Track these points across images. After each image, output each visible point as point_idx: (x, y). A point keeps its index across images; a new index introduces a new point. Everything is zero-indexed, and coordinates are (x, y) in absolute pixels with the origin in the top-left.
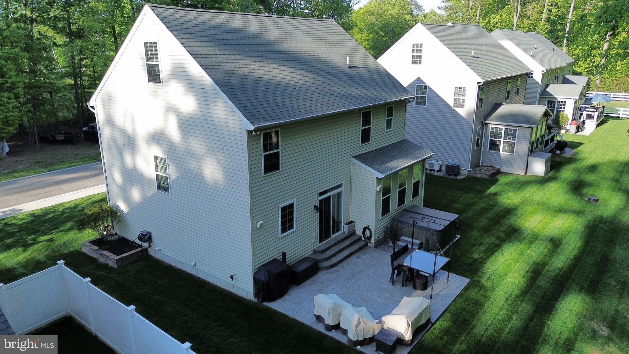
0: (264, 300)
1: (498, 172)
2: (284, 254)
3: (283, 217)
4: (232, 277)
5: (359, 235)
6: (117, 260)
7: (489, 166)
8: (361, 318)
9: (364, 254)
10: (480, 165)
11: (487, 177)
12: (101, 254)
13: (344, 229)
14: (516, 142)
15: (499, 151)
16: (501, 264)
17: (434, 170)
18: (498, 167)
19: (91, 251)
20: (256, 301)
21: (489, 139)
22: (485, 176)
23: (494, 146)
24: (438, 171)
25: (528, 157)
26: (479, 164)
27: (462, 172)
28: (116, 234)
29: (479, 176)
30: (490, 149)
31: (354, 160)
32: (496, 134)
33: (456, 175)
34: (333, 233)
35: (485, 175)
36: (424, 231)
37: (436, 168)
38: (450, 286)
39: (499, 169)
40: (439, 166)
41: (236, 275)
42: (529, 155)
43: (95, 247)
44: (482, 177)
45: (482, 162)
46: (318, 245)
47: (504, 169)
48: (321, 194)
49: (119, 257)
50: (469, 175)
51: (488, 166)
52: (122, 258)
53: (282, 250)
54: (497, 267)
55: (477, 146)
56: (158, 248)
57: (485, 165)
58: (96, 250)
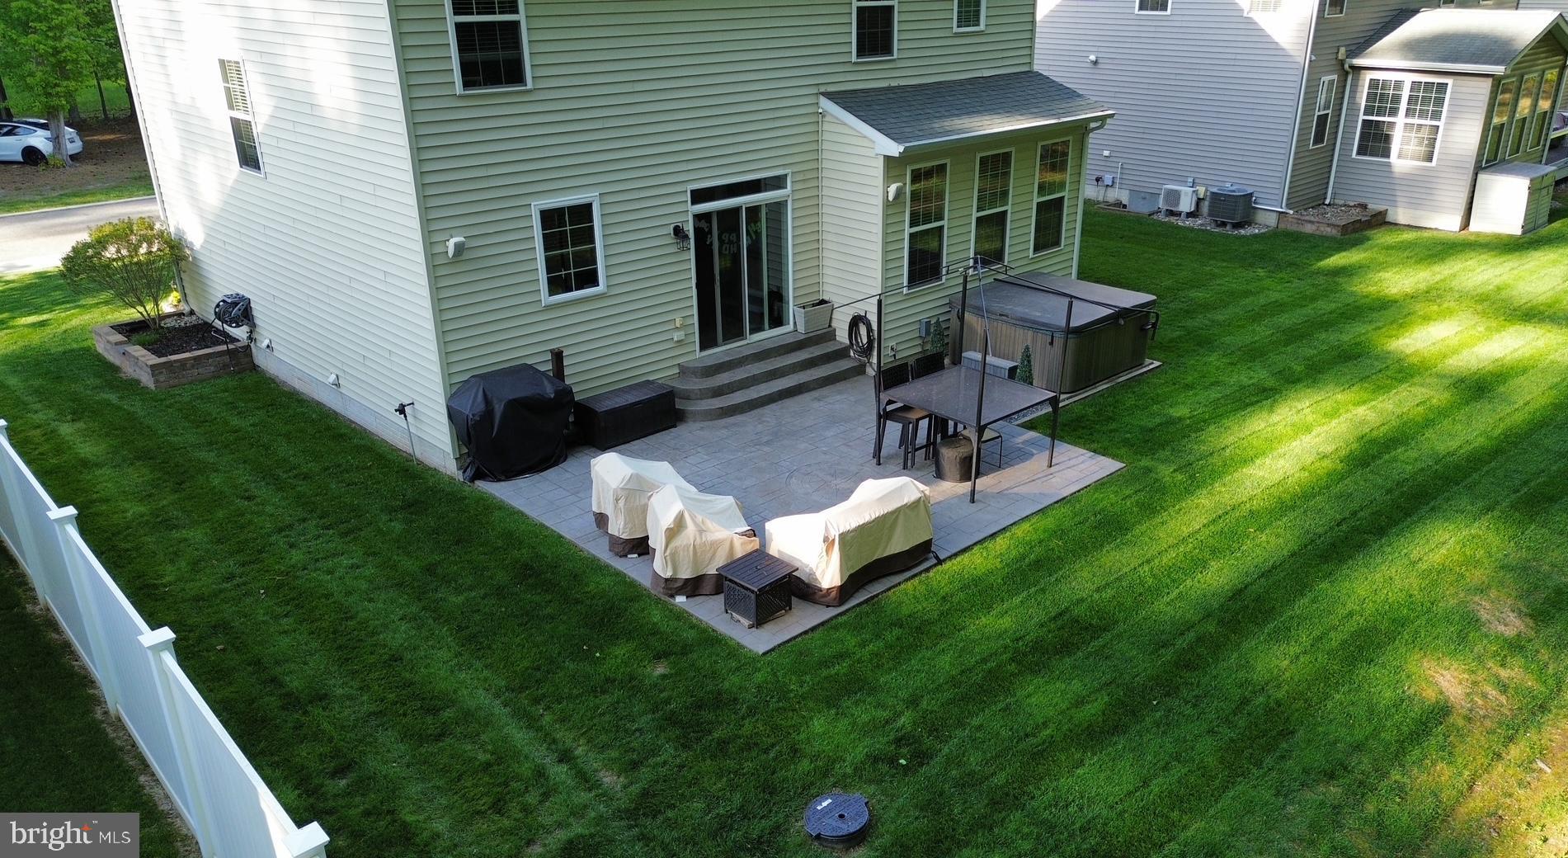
0: (478, 475)
1: (1380, 221)
2: (558, 356)
3: (551, 242)
4: (401, 410)
5: (841, 343)
6: (152, 367)
7: (1355, 206)
8: (689, 511)
9: (840, 392)
10: (1327, 202)
11: (1334, 232)
12: (124, 353)
13: (796, 321)
14: (1441, 124)
15: (1388, 157)
16: (1250, 435)
17: (1179, 214)
18: (1381, 208)
19: (106, 347)
20: (459, 476)
21: (1362, 117)
22: (1329, 229)
23: (1376, 140)
24: (1190, 215)
25: (1476, 175)
26: (1325, 198)
27: (1261, 218)
28: (192, 313)
29: (1309, 229)
30: (1362, 150)
31: (826, 105)
32: (1382, 99)
33: (1237, 226)
34: (757, 327)
35: (1329, 225)
36: (1030, 333)
37: (1186, 205)
38: (1051, 476)
39: (1383, 214)
40: (1195, 199)
41: (416, 406)
42: (1479, 169)
43: (120, 338)
44: (1318, 233)
45: (1334, 194)
46: (698, 354)
47: (1401, 215)
48: (699, 196)
49: (163, 360)
50: (1282, 226)
51: (1352, 204)
52: (169, 364)
53: (555, 346)
54: (1231, 439)
55: (1319, 138)
56: (266, 342)
57: (1341, 202)
58: (116, 344)
